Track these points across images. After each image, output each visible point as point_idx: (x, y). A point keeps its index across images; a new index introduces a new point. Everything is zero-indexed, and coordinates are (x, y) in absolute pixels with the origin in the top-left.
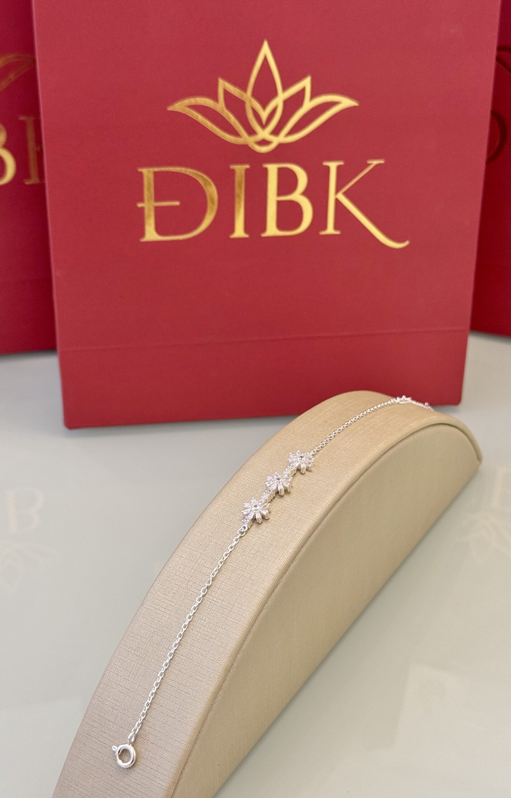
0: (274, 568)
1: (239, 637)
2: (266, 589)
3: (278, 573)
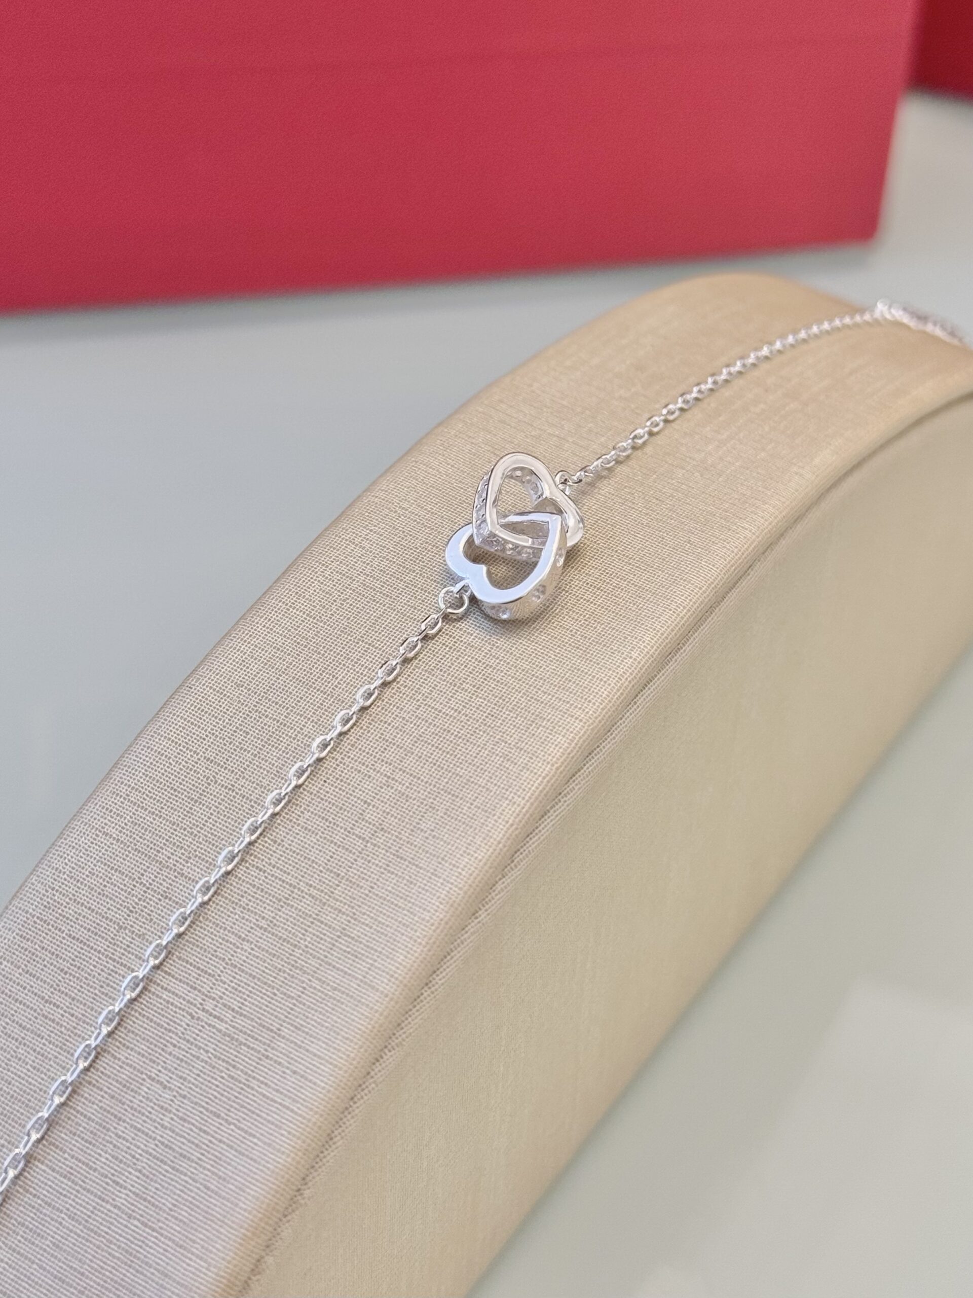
0: (435, 898)
1: (289, 1160)
2: (400, 978)
3: (446, 919)
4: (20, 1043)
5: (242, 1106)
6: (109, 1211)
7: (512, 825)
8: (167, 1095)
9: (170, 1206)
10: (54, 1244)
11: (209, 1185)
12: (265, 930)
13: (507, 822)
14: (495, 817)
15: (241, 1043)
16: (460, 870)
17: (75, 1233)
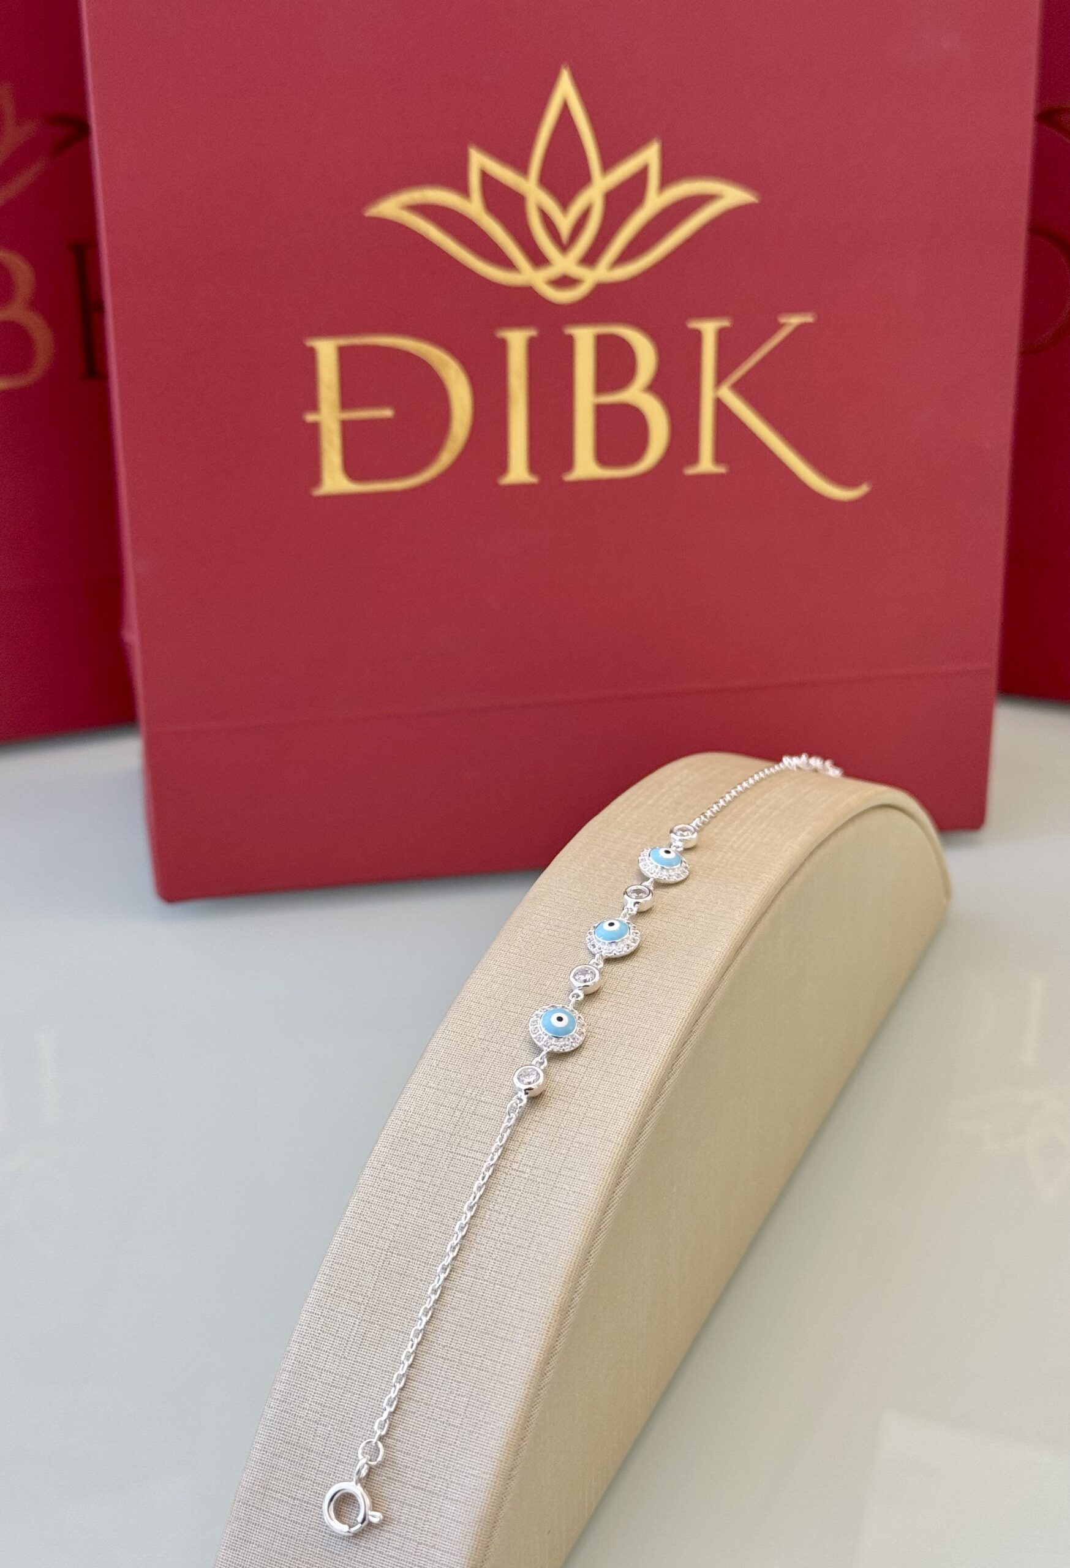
4: (407, 1206)
5: (548, 1215)
6: (481, 1283)
7: (670, 1046)
8: (502, 1217)
9: (517, 1274)
10: (452, 1308)
11: (538, 1258)
12: (539, 1122)
13: (667, 1045)
14: (660, 1043)
15: (539, 1182)
16: (645, 1073)
17: (464, 1299)
